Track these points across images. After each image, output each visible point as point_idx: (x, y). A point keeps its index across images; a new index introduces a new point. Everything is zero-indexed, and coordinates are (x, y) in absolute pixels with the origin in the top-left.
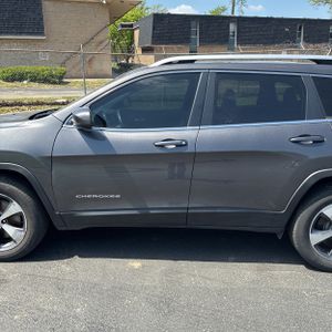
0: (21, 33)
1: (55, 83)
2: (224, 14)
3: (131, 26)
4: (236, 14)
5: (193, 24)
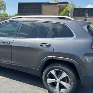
3: (68, 12)
5: (86, 10)
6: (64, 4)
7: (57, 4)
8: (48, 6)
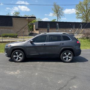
0: (7, 26)
1: (15, 37)
2: (56, 21)
3: (33, 24)
4: (59, 21)
5: (48, 23)
6: (32, 19)
7: (26, 18)
8: (18, 20)
